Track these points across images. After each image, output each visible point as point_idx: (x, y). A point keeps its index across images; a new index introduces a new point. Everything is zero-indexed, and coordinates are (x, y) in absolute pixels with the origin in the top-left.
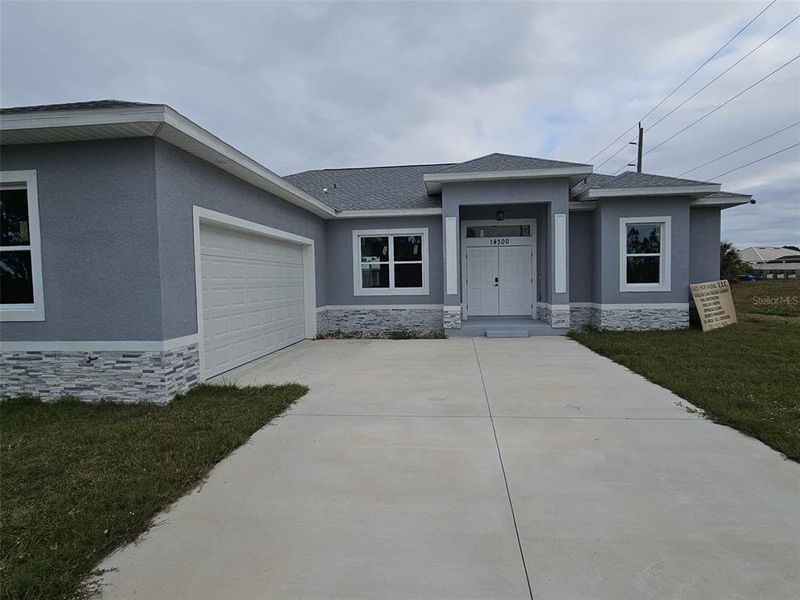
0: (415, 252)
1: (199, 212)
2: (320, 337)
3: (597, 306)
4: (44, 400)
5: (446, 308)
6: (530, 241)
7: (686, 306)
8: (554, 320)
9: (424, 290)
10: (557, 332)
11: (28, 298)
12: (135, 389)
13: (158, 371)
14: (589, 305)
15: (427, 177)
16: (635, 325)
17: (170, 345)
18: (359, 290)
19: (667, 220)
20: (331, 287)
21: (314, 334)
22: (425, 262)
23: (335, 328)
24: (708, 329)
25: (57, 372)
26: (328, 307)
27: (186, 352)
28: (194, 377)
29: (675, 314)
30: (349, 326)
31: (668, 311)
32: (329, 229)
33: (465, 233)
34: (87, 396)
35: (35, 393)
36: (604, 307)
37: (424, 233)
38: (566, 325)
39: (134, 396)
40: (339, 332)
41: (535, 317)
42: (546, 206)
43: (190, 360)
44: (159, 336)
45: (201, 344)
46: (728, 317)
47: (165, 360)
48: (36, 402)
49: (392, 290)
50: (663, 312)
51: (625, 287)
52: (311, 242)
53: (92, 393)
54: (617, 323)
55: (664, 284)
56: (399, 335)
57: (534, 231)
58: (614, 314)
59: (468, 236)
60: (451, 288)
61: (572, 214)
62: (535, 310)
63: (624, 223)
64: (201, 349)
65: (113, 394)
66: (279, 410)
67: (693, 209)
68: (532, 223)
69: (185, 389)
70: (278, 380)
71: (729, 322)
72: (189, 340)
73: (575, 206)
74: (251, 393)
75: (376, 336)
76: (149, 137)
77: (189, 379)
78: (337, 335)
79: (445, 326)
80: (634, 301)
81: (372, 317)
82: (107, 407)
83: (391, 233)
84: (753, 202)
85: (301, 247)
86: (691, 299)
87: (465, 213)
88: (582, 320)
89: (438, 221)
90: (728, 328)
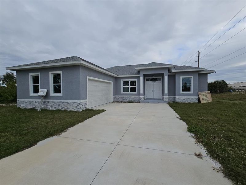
0: (135, 84)
1: (88, 77)
2: (114, 102)
3: (175, 97)
4: (62, 110)
5: (140, 96)
6: (161, 82)
7: (197, 97)
8: (165, 100)
9: (136, 93)
10: (165, 102)
11: (60, 93)
12: (76, 109)
13: (80, 105)
14: (174, 96)
15: (136, 68)
16: (184, 101)
17: (82, 101)
18: (122, 92)
19: (192, 77)
20: (116, 91)
21: (112, 101)
22: (136, 86)
23: (117, 100)
24: (203, 103)
25: (64, 105)
26: (116, 96)
27: (85, 103)
28: (86, 107)
29: (194, 99)
30: (120, 100)
31: (193, 98)
32: (116, 79)
33: (146, 80)
34: (69, 110)
35: (61, 109)
36: (177, 97)
37: (136, 80)
38: (168, 101)
39: (76, 110)
40: (118, 101)
41: (162, 99)
42: (163, 74)
43: (85, 104)
44: (80, 99)
45: (88, 101)
46: (210, 100)
47: (81, 104)
48: (61, 110)
49: (130, 92)
50: (191, 98)
51: (182, 92)
52: (112, 82)
53: (69, 109)
54: (180, 101)
55: (192, 92)
56: (130, 102)
57: (162, 79)
58: (179, 99)
59: (147, 81)
60: (142, 92)
61: (169, 76)
62: (162, 97)
63: (181, 77)
64: (87, 102)
65: (72, 109)
66: (99, 113)
67: (199, 74)
68: (161, 77)
69: (84, 109)
70: (101, 109)
71: (210, 101)
72: (85, 100)
73: (170, 74)
74: (96, 111)
75: (125, 102)
76: (79, 65)
77: (85, 108)
78: (118, 102)
79: (140, 100)
80: (184, 96)
81: (125, 98)
82: (71, 111)
83: (129, 80)
84: (215, 72)
85: (110, 83)
86: (198, 96)
87: (145, 76)
88: (172, 100)
89: (138, 78)
90: (209, 103)
